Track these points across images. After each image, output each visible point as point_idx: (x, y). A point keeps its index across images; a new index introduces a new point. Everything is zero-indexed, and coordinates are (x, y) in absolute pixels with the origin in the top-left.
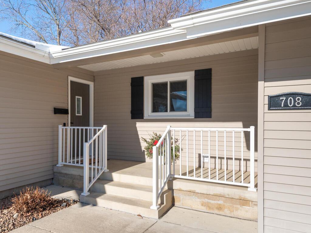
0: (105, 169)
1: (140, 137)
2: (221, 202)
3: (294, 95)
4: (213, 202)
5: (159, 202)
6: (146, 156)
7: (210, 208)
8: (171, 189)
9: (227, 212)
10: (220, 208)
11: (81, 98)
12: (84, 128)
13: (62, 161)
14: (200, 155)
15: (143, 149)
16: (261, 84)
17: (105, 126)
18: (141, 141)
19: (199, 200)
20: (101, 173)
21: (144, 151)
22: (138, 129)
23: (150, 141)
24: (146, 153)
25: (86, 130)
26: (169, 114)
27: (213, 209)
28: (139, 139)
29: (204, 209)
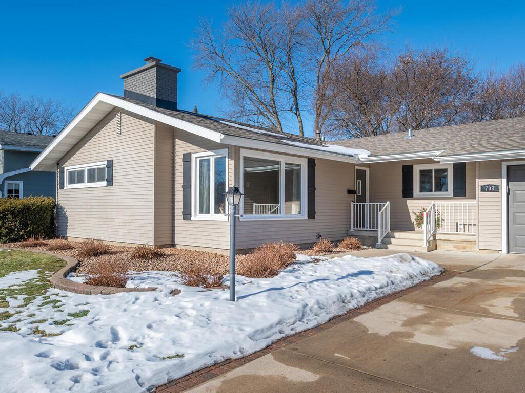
0: (389, 230)
1: (410, 211)
2: (465, 244)
3: (491, 185)
4: (460, 245)
5: (428, 245)
6: (415, 226)
7: (458, 249)
8: (435, 239)
9: (468, 249)
10: (464, 248)
11: (360, 181)
12: (362, 204)
13: (354, 227)
14: (457, 223)
15: (413, 220)
16: (477, 180)
17: (388, 202)
18: (411, 214)
19: (452, 245)
20: (386, 233)
21: (413, 222)
22: (408, 205)
23: (418, 214)
24: (415, 223)
25: (364, 205)
26: (434, 194)
27: (460, 249)
28: (409, 213)
29: (455, 249)
